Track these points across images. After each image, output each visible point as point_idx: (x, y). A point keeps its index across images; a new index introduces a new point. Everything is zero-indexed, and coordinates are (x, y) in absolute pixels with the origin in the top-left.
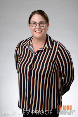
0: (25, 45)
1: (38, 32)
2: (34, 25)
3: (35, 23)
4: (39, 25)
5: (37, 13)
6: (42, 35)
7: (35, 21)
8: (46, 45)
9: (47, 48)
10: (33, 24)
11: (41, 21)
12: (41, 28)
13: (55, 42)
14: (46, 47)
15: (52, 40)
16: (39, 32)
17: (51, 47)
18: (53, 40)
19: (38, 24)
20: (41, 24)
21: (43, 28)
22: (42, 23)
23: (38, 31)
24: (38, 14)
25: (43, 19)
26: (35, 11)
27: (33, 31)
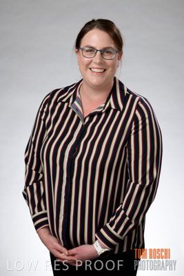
0: (64, 100)
1: (96, 70)
2: (89, 53)
3: (92, 50)
4: (102, 54)
5: (98, 27)
6: (104, 79)
7: (93, 45)
8: (111, 100)
9: (113, 107)
10: (87, 51)
11: (106, 46)
12: (105, 63)
13: (131, 96)
14: (110, 104)
15: (126, 92)
16: (99, 71)
17: (121, 107)
18: (128, 90)
19: (98, 52)
20: (105, 54)
21: (109, 62)
22: (107, 52)
23: (98, 69)
24: (101, 29)
25: (113, 41)
26: (93, 21)
27: (85, 67)
